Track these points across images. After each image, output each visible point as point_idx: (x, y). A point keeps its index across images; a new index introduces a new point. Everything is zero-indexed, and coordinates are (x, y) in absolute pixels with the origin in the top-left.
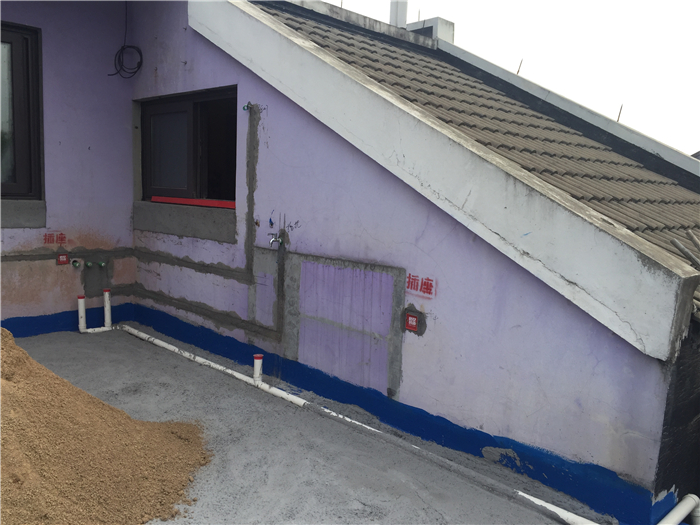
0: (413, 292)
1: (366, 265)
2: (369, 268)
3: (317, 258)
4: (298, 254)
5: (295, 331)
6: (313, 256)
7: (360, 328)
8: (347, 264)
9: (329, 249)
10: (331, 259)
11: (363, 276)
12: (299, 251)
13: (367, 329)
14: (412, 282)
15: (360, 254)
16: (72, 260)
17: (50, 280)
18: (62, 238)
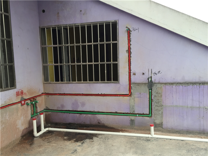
1: (200, 84)
2: (201, 84)
3: (172, 84)
4: (160, 83)
5: (160, 112)
6: (169, 83)
7: (198, 106)
8: (189, 84)
9: (179, 79)
10: (180, 83)
11: (198, 87)
12: (161, 82)
13: (202, 106)
15: (197, 80)
16: (26, 102)
17: (19, 114)
18: (22, 93)
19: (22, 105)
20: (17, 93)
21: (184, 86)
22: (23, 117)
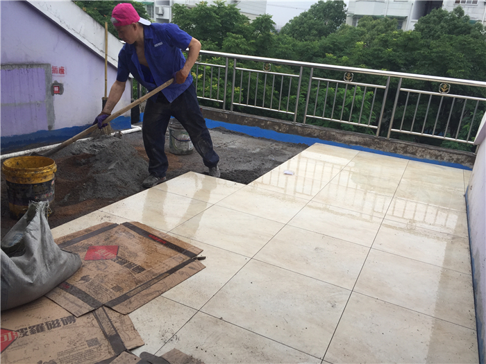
0: (56, 74)
2: (29, 67)
7: (28, 101)
13: (32, 100)
14: (55, 70)
15: (23, 60)
21: (7, 69)
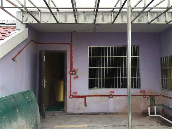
16: (147, 97)
17: (142, 101)
18: (144, 91)
19: (144, 97)
20: (141, 91)
22: (144, 104)
